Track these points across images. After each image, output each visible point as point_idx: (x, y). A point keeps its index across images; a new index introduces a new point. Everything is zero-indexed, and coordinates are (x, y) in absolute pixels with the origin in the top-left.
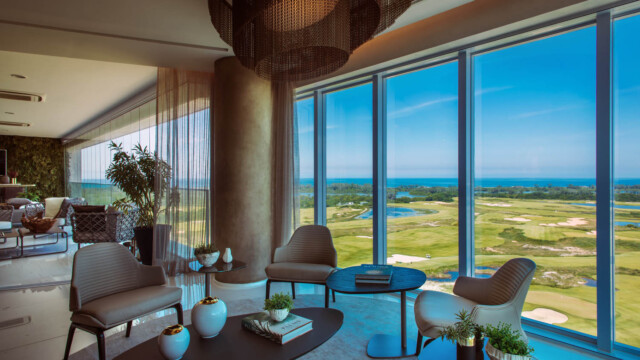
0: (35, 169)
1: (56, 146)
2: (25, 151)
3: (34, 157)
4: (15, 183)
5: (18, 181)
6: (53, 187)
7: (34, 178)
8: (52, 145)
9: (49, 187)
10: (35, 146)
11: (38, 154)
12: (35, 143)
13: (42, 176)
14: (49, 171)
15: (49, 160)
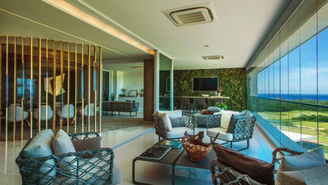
0: (231, 87)
1: (243, 73)
2: (227, 77)
3: (231, 80)
4: (219, 96)
5: (221, 95)
6: (241, 99)
7: (231, 93)
8: (241, 72)
9: (239, 98)
10: (232, 73)
11: (233, 79)
12: (231, 72)
13: (235, 92)
14: (239, 89)
15: (239, 82)
